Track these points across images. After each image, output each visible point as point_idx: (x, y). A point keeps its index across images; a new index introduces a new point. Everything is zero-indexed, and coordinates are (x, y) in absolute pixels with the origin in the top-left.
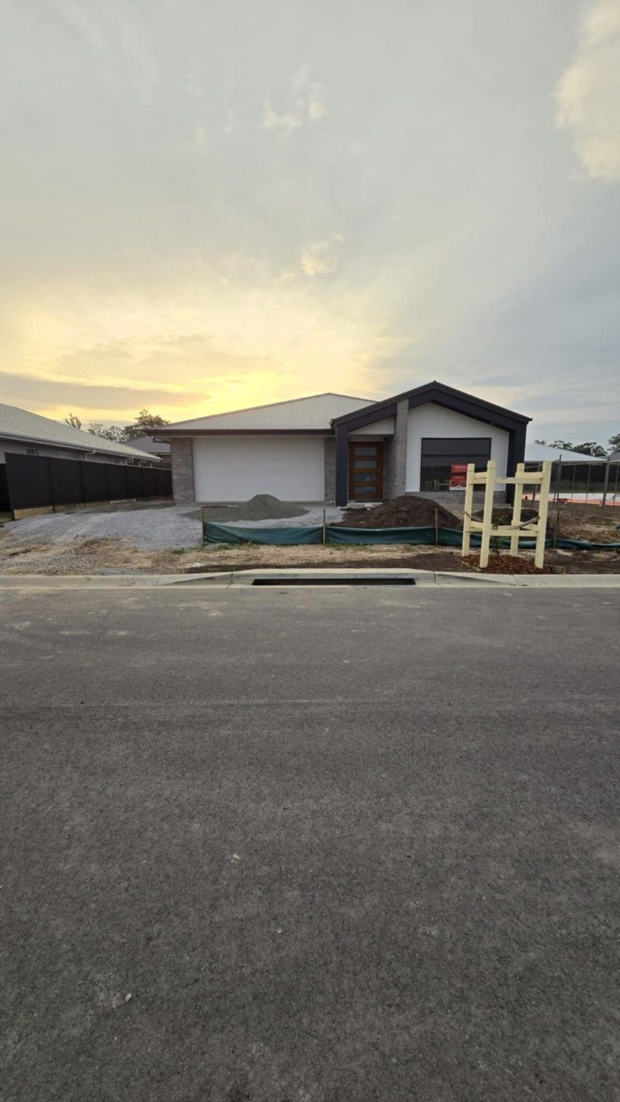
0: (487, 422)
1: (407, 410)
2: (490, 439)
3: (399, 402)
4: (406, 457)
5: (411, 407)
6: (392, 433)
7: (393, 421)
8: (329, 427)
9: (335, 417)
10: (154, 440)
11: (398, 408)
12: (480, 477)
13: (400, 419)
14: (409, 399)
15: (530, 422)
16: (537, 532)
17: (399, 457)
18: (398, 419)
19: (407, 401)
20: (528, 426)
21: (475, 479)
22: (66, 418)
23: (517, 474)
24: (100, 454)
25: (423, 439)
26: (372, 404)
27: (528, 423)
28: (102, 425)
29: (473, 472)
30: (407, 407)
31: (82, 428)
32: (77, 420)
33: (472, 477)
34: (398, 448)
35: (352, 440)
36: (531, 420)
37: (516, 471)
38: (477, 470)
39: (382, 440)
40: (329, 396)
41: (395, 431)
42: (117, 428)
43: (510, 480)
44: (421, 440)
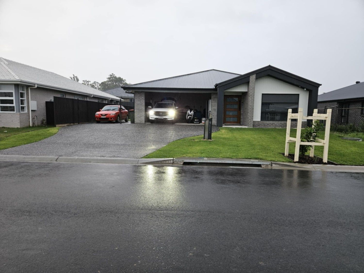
0: (297, 86)
1: (255, 80)
2: (298, 95)
3: (251, 75)
4: (253, 103)
5: (257, 78)
6: (247, 91)
7: (247, 85)
8: (214, 87)
9: (218, 83)
10: (126, 92)
11: (250, 78)
12: (295, 116)
13: (251, 84)
14: (256, 74)
15: (320, 86)
16: (324, 144)
17: (250, 103)
18: (250, 84)
19: (255, 75)
20: (319, 88)
21: (292, 116)
22: (71, 76)
23: (314, 114)
24: (95, 97)
25: (263, 94)
26: (239, 76)
27: (319, 87)
28: (90, 81)
29: (291, 113)
30: (255, 78)
31: (79, 82)
32: (76, 78)
33: (290, 115)
34: (250, 99)
35: (226, 94)
36: (321, 85)
37: (313, 113)
38: (293, 112)
39: (241, 94)
40: (213, 71)
41: (248, 90)
42: (97, 83)
43: (310, 118)
44: (262, 94)
